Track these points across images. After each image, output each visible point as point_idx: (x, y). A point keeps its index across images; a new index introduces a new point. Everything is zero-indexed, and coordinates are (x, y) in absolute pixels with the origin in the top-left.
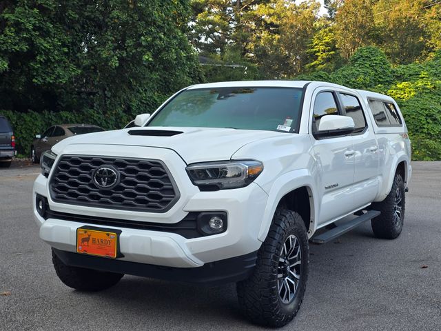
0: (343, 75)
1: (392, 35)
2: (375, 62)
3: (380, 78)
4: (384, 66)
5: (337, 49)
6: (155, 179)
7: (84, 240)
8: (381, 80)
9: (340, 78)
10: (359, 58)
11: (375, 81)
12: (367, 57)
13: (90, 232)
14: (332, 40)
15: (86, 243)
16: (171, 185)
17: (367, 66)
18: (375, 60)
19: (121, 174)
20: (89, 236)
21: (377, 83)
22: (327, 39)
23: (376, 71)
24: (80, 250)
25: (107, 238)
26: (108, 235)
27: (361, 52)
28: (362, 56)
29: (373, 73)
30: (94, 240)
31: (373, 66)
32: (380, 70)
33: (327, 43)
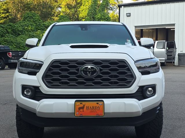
0: (21, 25)
1: (36, 7)
2: (35, 19)
3: (38, 27)
4: (39, 22)
5: (10, 12)
6: (121, 70)
7: (80, 108)
8: (39, 28)
9: (20, 26)
10: (27, 17)
11: (36, 29)
12: (31, 17)
13: (84, 103)
14: (7, 8)
15: (81, 110)
16: (131, 73)
17: (32, 21)
18: (35, 18)
19: (100, 69)
20: (84, 105)
21: (37, 29)
22: (4, 7)
23: (36, 24)
24: (77, 115)
25: (97, 105)
26: (98, 103)
27: (28, 14)
28: (29, 16)
29: (35, 25)
30: (87, 107)
31: (34, 21)
32: (38, 24)
33: (4, 9)
